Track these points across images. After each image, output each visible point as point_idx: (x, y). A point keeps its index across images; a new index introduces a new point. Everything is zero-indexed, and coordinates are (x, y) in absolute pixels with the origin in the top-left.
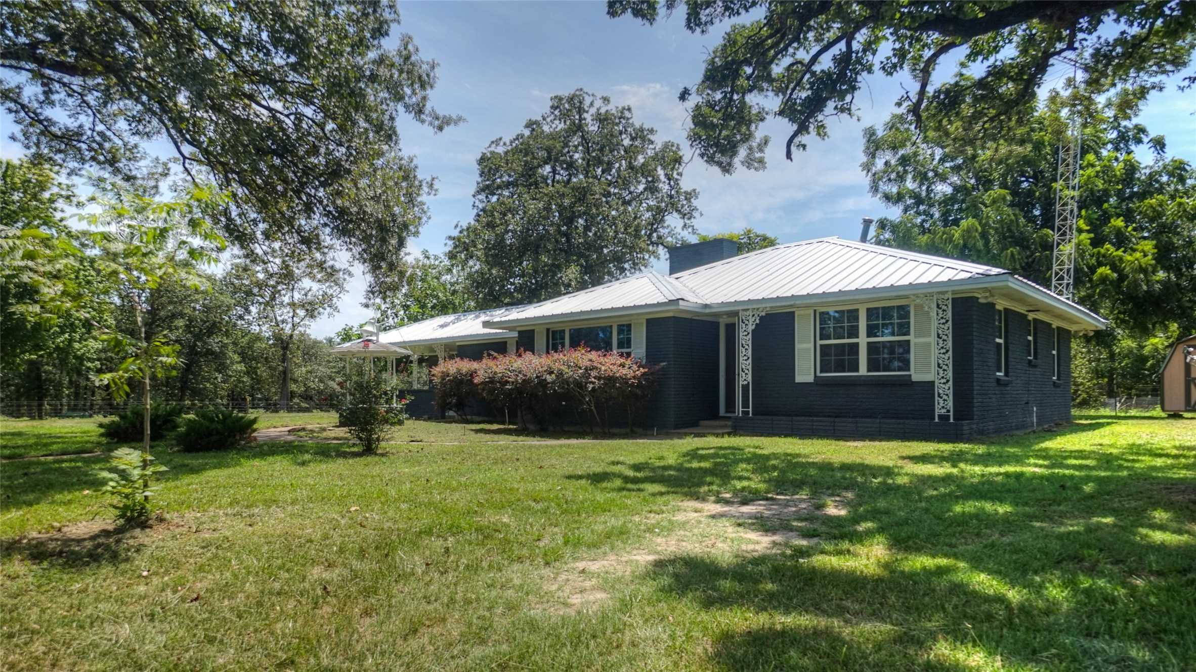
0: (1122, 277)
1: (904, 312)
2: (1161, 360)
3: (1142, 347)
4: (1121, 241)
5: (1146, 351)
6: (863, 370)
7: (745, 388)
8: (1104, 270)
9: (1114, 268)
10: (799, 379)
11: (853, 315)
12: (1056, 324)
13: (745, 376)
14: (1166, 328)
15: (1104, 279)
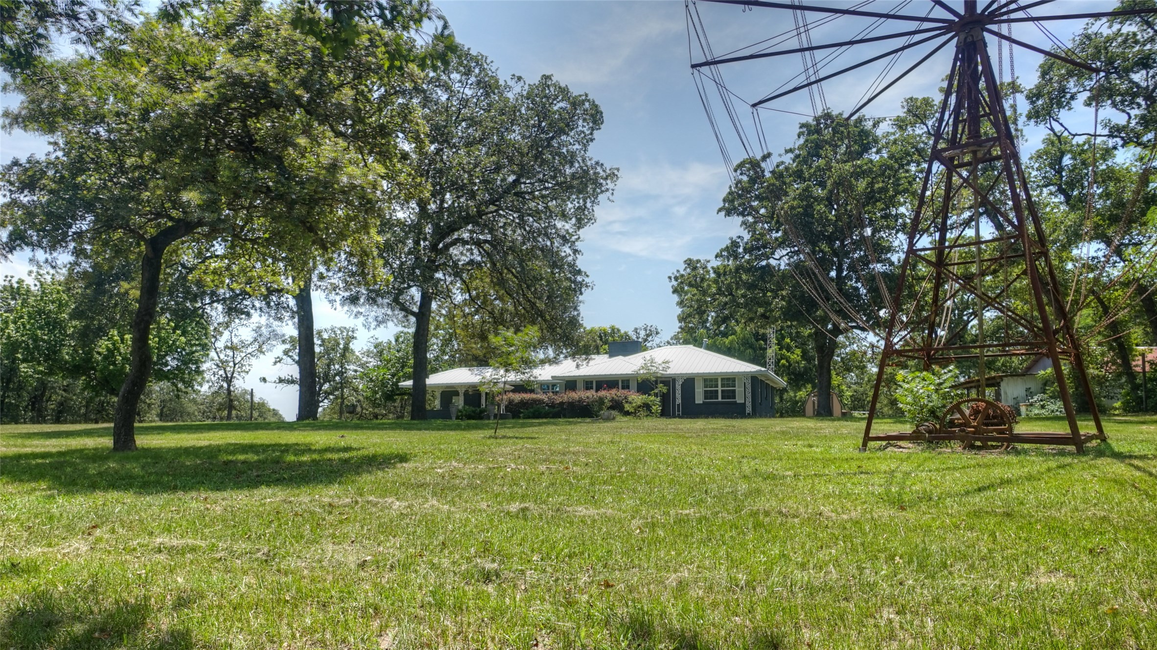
0: (790, 365)
1: (734, 380)
2: (804, 403)
3: (795, 396)
4: (789, 349)
5: (797, 398)
6: (720, 399)
7: (679, 405)
8: (783, 361)
9: (787, 361)
10: (697, 402)
11: (717, 380)
12: (771, 384)
13: (679, 401)
14: (806, 388)
15: (784, 365)
